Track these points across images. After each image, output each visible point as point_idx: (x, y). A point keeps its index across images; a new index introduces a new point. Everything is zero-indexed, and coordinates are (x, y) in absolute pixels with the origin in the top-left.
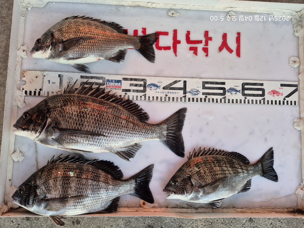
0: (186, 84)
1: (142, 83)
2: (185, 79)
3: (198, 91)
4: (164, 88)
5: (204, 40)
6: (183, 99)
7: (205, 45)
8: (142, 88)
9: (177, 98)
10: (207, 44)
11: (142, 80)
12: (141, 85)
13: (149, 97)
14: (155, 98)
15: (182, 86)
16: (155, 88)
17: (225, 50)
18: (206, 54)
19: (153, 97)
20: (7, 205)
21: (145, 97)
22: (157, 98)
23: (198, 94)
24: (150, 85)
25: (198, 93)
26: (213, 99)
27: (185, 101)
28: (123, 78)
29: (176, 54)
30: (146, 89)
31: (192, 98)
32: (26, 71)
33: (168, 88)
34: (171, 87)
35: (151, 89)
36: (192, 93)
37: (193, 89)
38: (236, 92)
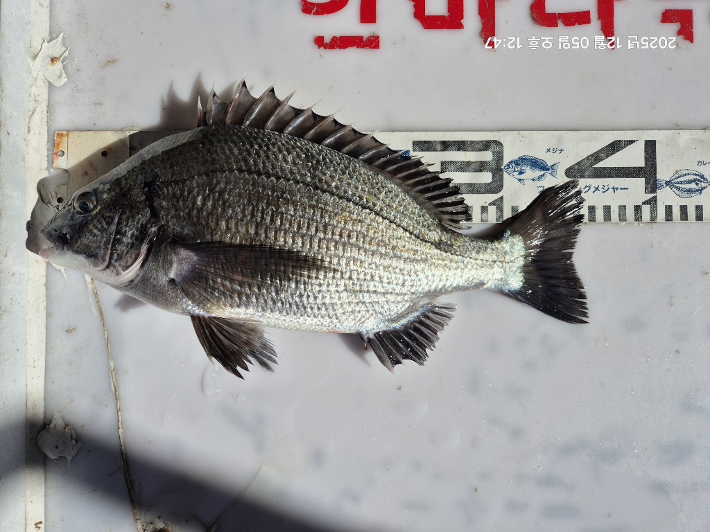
0: (654, 152)
1: (488, 156)
2: (650, 136)
3: (702, 177)
4: (571, 172)
6: (646, 210)
8: (486, 177)
9: (623, 208)
11: (486, 145)
12: (481, 167)
13: (515, 210)
15: (640, 162)
21: (500, 209)
23: (700, 191)
24: (516, 162)
25: (703, 184)
27: (653, 219)
28: (415, 143)
30: (502, 180)
31: (681, 207)
32: (65, 133)
33: (587, 173)
34: (596, 168)
35: (520, 180)
36: (679, 189)
37: (680, 173)
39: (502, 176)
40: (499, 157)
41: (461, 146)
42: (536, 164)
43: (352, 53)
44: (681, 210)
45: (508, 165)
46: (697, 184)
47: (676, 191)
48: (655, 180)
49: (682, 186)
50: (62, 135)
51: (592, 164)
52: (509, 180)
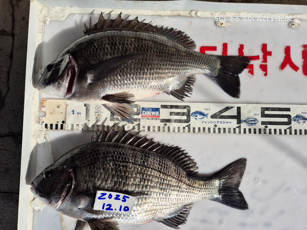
0: (240, 111)
1: (185, 111)
2: (239, 105)
3: (256, 119)
4: (212, 117)
5: (261, 54)
6: (237, 130)
7: (262, 62)
8: (185, 118)
9: (230, 129)
10: (265, 60)
11: (185, 107)
12: (183, 114)
13: (194, 129)
14: (202, 130)
15: (236, 114)
16: (202, 117)
17: (288, 68)
18: (265, 73)
19: (199, 129)
21: (189, 128)
22: (204, 129)
23: (255, 124)
24: (195, 113)
25: (256, 122)
26: (275, 130)
27: (240, 133)
28: (161, 106)
30: (190, 119)
31: (249, 129)
32: (45, 99)
33: (218, 117)
34: (221, 116)
35: (196, 119)
36: (248, 123)
37: (249, 118)
38: (304, 121)
39: (190, 117)
40: (189, 111)
41: (177, 107)
42: (201, 113)
45: (192, 114)
49: (249, 122)
51: (219, 114)
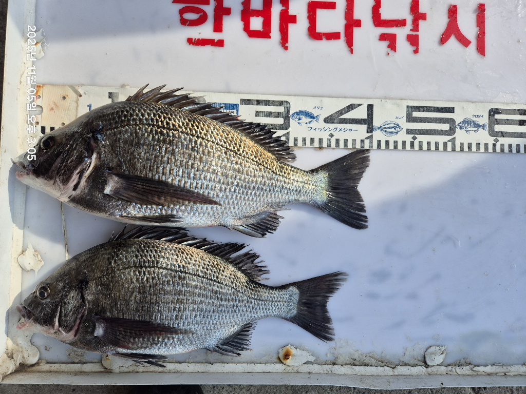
0: (373, 111)
1: (281, 109)
2: (370, 102)
5: (409, 19)
6: (367, 142)
7: (411, 30)
8: (280, 121)
9: (354, 141)
10: (416, 27)
11: (281, 103)
12: (278, 115)
13: (296, 140)
14: (308, 141)
15: (365, 117)
16: (309, 120)
17: (453, 41)
18: (414, 48)
19: (304, 140)
20: (13, 358)
21: (288, 139)
22: (312, 140)
23: (397, 133)
26: (429, 143)
27: (371, 147)
28: (241, 100)
29: (352, 47)
30: (289, 123)
31: (386, 141)
32: (42, 85)
33: (335, 121)
34: (341, 119)
35: (299, 123)
36: (385, 131)
37: (386, 123)
38: (477, 129)
39: (289, 120)
40: (288, 110)
41: (267, 103)
42: (308, 115)
43: (208, 49)
44: (386, 143)
45: (293, 115)
46: (395, 129)
47: (384, 133)
48: (372, 126)
49: (387, 130)
50: (40, 86)
51: (338, 116)
52: (293, 123)
